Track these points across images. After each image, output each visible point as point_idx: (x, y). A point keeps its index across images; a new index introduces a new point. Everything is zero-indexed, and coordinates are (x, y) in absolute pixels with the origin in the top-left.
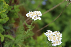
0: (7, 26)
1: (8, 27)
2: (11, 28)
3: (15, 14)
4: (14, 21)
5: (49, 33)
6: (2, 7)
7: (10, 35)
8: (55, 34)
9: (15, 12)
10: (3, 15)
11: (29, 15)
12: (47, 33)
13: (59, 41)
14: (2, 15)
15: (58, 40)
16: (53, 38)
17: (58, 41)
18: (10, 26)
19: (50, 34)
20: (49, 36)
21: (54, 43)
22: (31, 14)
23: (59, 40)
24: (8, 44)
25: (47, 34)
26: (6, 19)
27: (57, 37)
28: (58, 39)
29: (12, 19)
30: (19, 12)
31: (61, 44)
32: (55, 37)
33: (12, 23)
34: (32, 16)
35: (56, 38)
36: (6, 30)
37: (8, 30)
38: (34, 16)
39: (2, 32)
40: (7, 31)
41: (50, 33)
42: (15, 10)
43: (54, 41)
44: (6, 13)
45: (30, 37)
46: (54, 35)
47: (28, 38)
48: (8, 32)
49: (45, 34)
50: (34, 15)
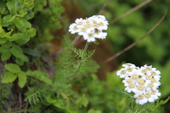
0: (33, 48)
1: (35, 53)
2: (42, 54)
3: (53, 19)
4: (51, 37)
5: (127, 72)
6: (19, 4)
7: (42, 70)
8: (142, 74)
9: (53, 14)
10: (21, 25)
11: (76, 28)
12: (123, 71)
13: (153, 91)
14: (18, 23)
15: (149, 89)
16: (137, 84)
17: (150, 92)
18: (41, 49)
19: (130, 74)
20: (127, 78)
21: (140, 96)
22: (82, 26)
23: (152, 89)
24: (35, 94)
25: (123, 73)
26: (29, 34)
27: (148, 82)
28: (151, 86)
29: (47, 31)
30: (62, 15)
31: (157, 98)
32: (143, 82)
33: (46, 41)
34: (84, 30)
35: (146, 85)
36: (31, 58)
37: (36, 58)
38: (89, 31)
39: (22, 64)
40: (34, 61)
41: (130, 70)
42: (51, 9)
43: (141, 93)
44: (29, 18)
45: (89, 74)
46: (140, 77)
47: (84, 78)
48: (36, 64)
49: (119, 73)
50: (89, 26)
